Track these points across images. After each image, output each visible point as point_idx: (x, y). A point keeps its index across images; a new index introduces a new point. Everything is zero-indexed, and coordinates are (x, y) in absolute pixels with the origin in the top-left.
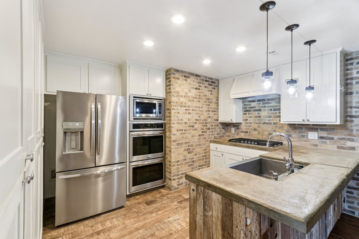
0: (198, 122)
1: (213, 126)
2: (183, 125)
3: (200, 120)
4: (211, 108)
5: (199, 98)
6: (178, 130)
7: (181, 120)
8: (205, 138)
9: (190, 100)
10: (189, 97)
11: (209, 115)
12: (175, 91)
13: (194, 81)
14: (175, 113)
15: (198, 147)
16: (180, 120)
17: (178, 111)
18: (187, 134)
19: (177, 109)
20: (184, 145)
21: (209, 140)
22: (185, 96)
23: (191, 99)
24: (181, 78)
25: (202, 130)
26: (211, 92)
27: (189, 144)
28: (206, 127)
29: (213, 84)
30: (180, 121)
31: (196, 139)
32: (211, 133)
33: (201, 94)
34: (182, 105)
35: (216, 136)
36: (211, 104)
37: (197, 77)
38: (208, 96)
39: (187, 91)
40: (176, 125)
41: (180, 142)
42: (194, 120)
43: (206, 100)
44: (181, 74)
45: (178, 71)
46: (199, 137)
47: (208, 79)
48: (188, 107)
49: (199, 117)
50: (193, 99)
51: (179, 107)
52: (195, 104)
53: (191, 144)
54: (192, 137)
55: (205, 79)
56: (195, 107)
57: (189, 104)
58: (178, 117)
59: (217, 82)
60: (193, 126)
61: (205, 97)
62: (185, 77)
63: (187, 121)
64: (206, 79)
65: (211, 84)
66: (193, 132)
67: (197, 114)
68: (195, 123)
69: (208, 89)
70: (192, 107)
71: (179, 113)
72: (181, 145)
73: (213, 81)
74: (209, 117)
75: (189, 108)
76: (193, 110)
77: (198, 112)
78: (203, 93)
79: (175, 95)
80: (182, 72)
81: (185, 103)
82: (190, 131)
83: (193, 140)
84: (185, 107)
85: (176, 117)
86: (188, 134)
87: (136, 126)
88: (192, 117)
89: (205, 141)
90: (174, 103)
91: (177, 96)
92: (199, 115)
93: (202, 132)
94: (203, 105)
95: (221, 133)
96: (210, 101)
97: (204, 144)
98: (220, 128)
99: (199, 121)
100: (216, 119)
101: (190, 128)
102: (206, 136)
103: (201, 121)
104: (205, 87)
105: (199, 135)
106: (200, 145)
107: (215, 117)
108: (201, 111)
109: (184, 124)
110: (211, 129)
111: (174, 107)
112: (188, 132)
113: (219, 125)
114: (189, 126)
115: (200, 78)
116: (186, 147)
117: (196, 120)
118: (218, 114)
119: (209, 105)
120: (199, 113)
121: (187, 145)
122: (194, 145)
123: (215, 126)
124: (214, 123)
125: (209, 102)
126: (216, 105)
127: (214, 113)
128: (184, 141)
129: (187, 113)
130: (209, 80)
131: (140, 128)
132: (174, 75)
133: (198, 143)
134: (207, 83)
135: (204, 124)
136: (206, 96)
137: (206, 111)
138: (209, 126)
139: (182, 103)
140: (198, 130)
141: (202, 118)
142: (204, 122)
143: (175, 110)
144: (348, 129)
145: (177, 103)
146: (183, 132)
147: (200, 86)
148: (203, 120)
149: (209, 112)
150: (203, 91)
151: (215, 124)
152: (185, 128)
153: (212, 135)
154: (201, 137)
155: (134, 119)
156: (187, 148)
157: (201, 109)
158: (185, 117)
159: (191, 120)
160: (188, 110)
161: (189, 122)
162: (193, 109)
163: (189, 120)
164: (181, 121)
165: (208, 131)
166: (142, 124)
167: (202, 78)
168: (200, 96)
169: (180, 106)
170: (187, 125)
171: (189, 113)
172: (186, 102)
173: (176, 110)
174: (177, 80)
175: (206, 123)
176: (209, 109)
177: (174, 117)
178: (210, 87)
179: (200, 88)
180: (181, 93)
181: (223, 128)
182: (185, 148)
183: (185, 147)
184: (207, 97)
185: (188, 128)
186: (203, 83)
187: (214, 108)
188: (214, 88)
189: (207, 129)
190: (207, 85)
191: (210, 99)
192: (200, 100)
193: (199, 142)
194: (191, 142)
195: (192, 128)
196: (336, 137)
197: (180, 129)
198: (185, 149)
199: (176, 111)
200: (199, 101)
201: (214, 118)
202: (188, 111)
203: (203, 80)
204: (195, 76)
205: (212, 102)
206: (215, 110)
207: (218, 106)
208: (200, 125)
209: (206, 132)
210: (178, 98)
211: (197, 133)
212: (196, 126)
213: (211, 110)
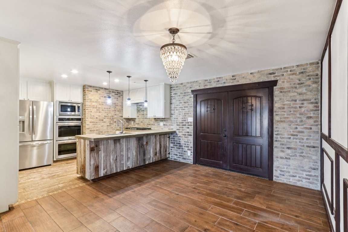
0: (106, 118)
4: (117, 109)
6: (90, 122)
7: (93, 116)
8: (112, 127)
9: (100, 104)
10: (99, 102)
11: (115, 114)
12: (88, 98)
13: (103, 92)
14: (89, 112)
18: (98, 125)
20: (95, 131)
21: (116, 129)
22: (96, 102)
23: (101, 103)
24: (93, 91)
25: (110, 123)
26: (117, 99)
28: (113, 121)
29: (119, 94)
31: (105, 128)
34: (94, 107)
36: (117, 107)
37: (105, 90)
39: (98, 98)
40: (89, 119)
41: (92, 129)
42: (103, 116)
43: (113, 104)
44: (93, 88)
45: (91, 86)
47: (114, 91)
48: (99, 108)
49: (107, 114)
50: (102, 103)
51: (92, 108)
52: (104, 106)
53: (101, 131)
54: (102, 127)
55: (112, 91)
56: (104, 108)
57: (100, 106)
58: (91, 114)
59: (121, 93)
60: (103, 120)
62: (96, 90)
63: (98, 117)
64: (113, 91)
65: (117, 94)
66: (103, 124)
67: (105, 112)
68: (104, 118)
69: (115, 97)
70: (102, 108)
71: (91, 112)
72: (93, 131)
73: (119, 92)
74: (116, 115)
75: (99, 109)
76: (102, 110)
77: (106, 111)
79: (89, 101)
80: (93, 87)
81: (96, 106)
84: (96, 108)
86: (99, 125)
87: (60, 119)
88: (102, 114)
89: (112, 130)
90: (88, 106)
91: (90, 102)
92: (107, 113)
93: (110, 124)
94: (111, 107)
95: (125, 125)
96: (116, 104)
97: (111, 131)
98: (125, 122)
100: (121, 116)
101: (100, 121)
103: (109, 117)
104: (112, 96)
105: (107, 126)
106: (108, 132)
107: (120, 115)
109: (95, 119)
110: (117, 122)
111: (88, 108)
112: (99, 123)
113: (124, 120)
114: (99, 120)
117: (105, 116)
118: (123, 113)
119: (115, 107)
120: (108, 112)
121: (98, 131)
125: (116, 105)
126: (121, 107)
127: (119, 112)
128: (96, 129)
130: (115, 91)
131: (64, 121)
132: (88, 89)
133: (106, 130)
134: (114, 93)
137: (113, 111)
138: (115, 120)
139: (94, 106)
141: (110, 115)
142: (112, 118)
144: (171, 120)
145: (90, 106)
146: (95, 123)
148: (110, 116)
151: (120, 119)
152: (96, 121)
153: (118, 126)
154: (109, 127)
155: (59, 115)
156: (98, 133)
157: (109, 110)
158: (97, 115)
159: (101, 116)
160: (99, 110)
164: (93, 117)
165: (115, 124)
166: (65, 118)
167: (110, 90)
170: (97, 119)
171: (99, 112)
174: (90, 92)
176: (115, 110)
177: (88, 114)
180: (93, 100)
181: (127, 122)
185: (98, 121)
186: (110, 94)
187: (120, 109)
188: (120, 97)
190: (114, 95)
193: (107, 130)
195: (102, 121)
196: (168, 124)
199: (89, 110)
201: (119, 115)
202: (98, 111)
203: (111, 92)
204: (104, 90)
205: (118, 106)
206: (120, 110)
207: (122, 107)
208: (108, 119)
209: (113, 124)
210: (91, 103)
211: (105, 124)
212: (104, 120)
213: (117, 110)
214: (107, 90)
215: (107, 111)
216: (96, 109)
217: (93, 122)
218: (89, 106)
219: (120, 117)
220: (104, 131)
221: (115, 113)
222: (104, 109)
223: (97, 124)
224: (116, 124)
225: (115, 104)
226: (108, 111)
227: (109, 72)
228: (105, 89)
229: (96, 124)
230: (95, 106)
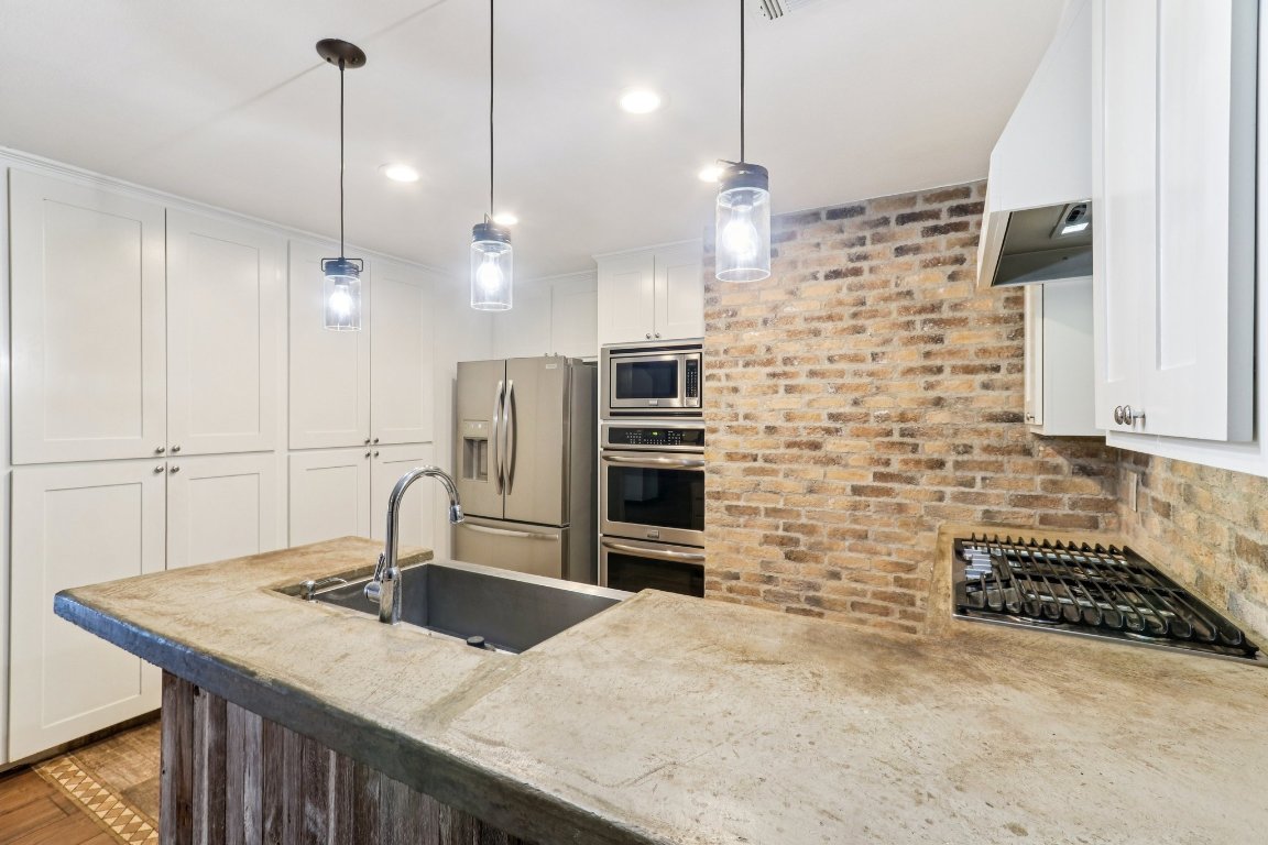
0: (847, 428)
1: (976, 451)
2: (760, 436)
3: (865, 418)
4: (951, 353)
5: (855, 315)
6: (730, 457)
7: (746, 417)
8: (901, 508)
9: (793, 335)
10: (790, 319)
11: (932, 394)
12: (717, 308)
13: (818, 245)
14: (720, 391)
15: (847, 543)
16: (741, 417)
17: (732, 384)
18: (781, 475)
19: (728, 376)
20: (762, 519)
22: (765, 322)
23: (800, 325)
25: (882, 469)
26: (950, 269)
27: (790, 521)
28: (911, 456)
30: (741, 422)
31: (836, 502)
32: (949, 490)
33: (871, 296)
34: (750, 357)
35: (1004, 509)
36: (952, 336)
37: (835, 223)
38: (924, 291)
39: (779, 296)
40: (725, 438)
41: (742, 503)
42: (819, 415)
43: (910, 318)
46: (858, 498)
47: (920, 207)
48: (787, 361)
49: (856, 403)
50: (815, 325)
51: (740, 369)
52: (827, 343)
53: (804, 520)
54: (811, 491)
55: (893, 215)
56: (831, 359)
57: (793, 348)
58: (731, 406)
60: (815, 446)
61: (906, 302)
63: (779, 422)
64: (908, 211)
65: (955, 219)
66: (816, 473)
67: (838, 389)
68: (828, 431)
69: (929, 256)
70: (808, 360)
71: (735, 390)
72: (747, 517)
74: (938, 402)
75: (788, 369)
76: (812, 374)
77: (848, 380)
78: (885, 284)
79: (721, 323)
81: (768, 349)
82: (795, 466)
83: (815, 505)
84: (769, 363)
85: (723, 406)
86: (786, 475)
88: (809, 404)
89: (905, 525)
90: (717, 353)
91: (728, 327)
92: (856, 395)
93: (878, 476)
94: (886, 342)
95: (1066, 496)
96: (946, 314)
97: (888, 538)
98: (1056, 469)
99: (851, 424)
100: (998, 410)
101: (795, 451)
102: (904, 501)
103: (873, 424)
104: (900, 251)
105: (857, 490)
106: (863, 536)
107: (997, 401)
108: (871, 374)
109: (762, 434)
110: (949, 465)
111: (715, 371)
112: (784, 466)
113: (1040, 447)
114: (790, 445)
115: (858, 219)
116: (777, 528)
117: (832, 417)
118: (1022, 384)
119: (939, 340)
120: (857, 388)
121: (781, 522)
122: (825, 532)
123: (988, 449)
124: (980, 433)
125: (936, 323)
127: (982, 377)
128: (765, 501)
129: (782, 390)
130: (935, 206)
131: (628, 442)
133: (847, 525)
134: (918, 226)
135: (896, 437)
136: (909, 293)
137: (910, 371)
138: (930, 448)
139: (751, 350)
140: (846, 466)
141: (880, 405)
142: (896, 427)
143: (720, 380)
145: (726, 352)
146: (760, 463)
147: (865, 257)
148: (887, 418)
149: (932, 379)
150: (888, 273)
151: (993, 441)
152: (768, 452)
153: (960, 498)
154: (873, 500)
155: (612, 413)
156: (781, 532)
157: (869, 366)
158: (771, 407)
159: (802, 418)
160: (785, 374)
161: (790, 425)
162: (817, 367)
163: (789, 417)
164: (748, 423)
165: (926, 477)
167: (872, 214)
168: (863, 303)
169: (741, 363)
170: (776, 436)
171: (789, 389)
172: (771, 344)
173: (723, 378)
175: (912, 436)
176: (937, 362)
177: (716, 404)
178: (942, 240)
179: (865, 265)
180: (744, 314)
181: (1085, 471)
182: (768, 533)
183: (768, 526)
184: (919, 300)
185: (782, 450)
186: (878, 239)
187: (983, 352)
189: (918, 462)
190: (918, 240)
191: (945, 307)
192: (860, 322)
193: (855, 521)
194: (803, 512)
195: (807, 453)
197: (742, 451)
198: (766, 537)
199: (724, 383)
200: (859, 330)
201: (975, 405)
202: (782, 382)
203: (885, 221)
204: (826, 222)
205: (963, 322)
206: (989, 362)
207: (1020, 333)
208: (862, 442)
209: (910, 480)
210: (731, 333)
211: (838, 479)
212: (832, 446)
213: (948, 363)
214: (846, 222)
215: (856, 374)
216: (770, 369)
217: (744, 457)
218: (722, 357)
219: (994, 418)
220: (825, 530)
221: (929, 386)
222: (827, 366)
223: (774, 472)
224: (944, 481)
225: (934, 308)
226: (857, 381)
227: (342, 53)
228: (835, 214)
229: (763, 472)
230: (762, 354)
